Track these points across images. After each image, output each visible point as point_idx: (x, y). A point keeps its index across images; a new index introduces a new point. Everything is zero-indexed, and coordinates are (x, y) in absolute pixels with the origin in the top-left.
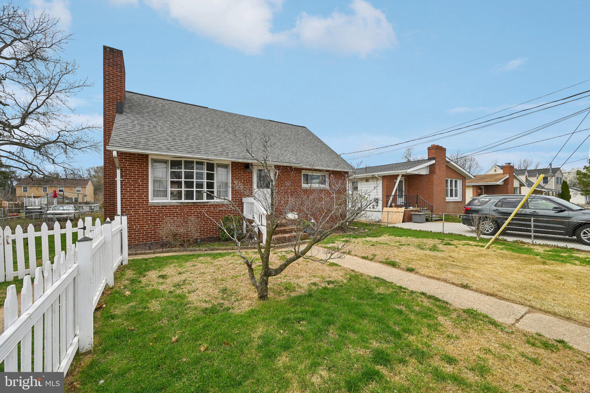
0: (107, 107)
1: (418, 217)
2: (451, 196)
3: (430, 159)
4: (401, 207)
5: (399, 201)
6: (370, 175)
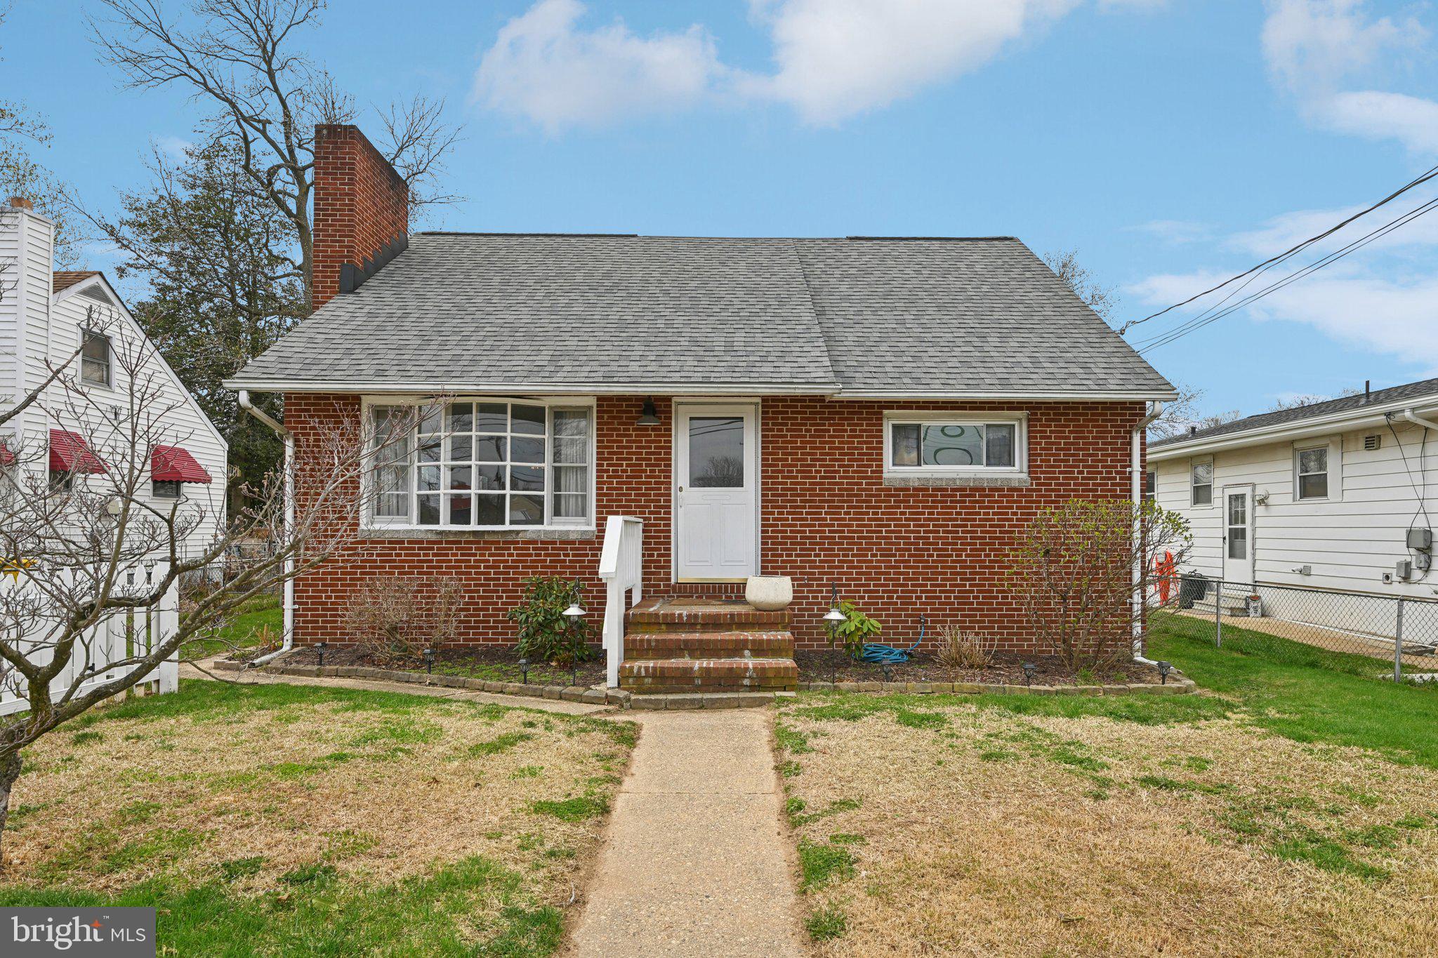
6: (1372, 413)
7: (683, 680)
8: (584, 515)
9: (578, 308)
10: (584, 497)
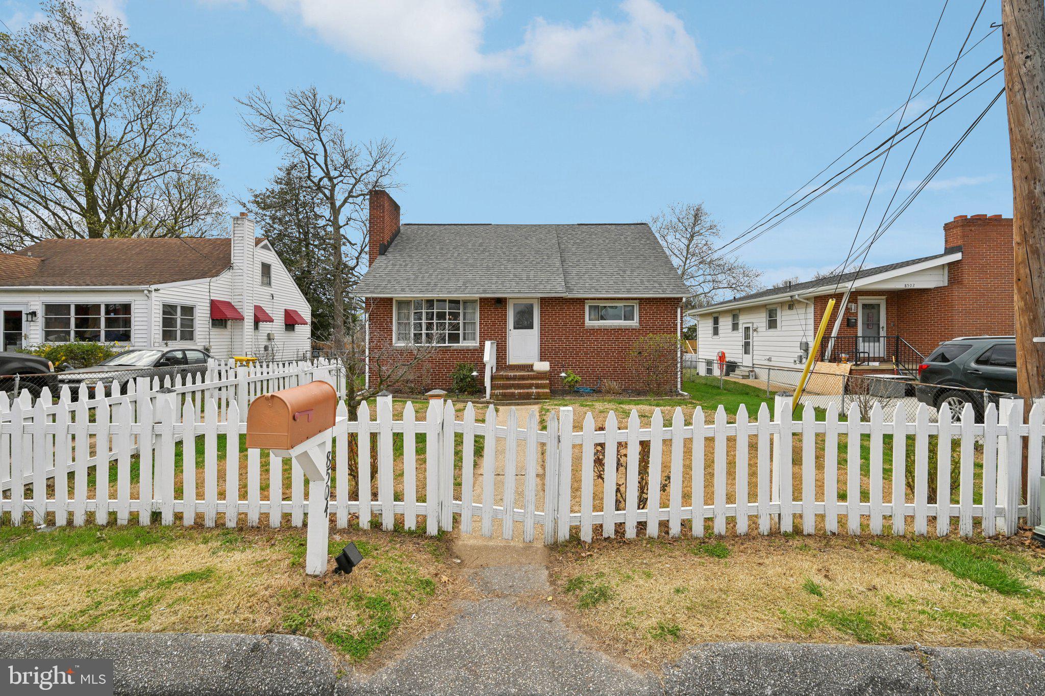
3: (949, 251)
7: (512, 396)
8: (474, 339)
9: (471, 261)
10: (474, 333)
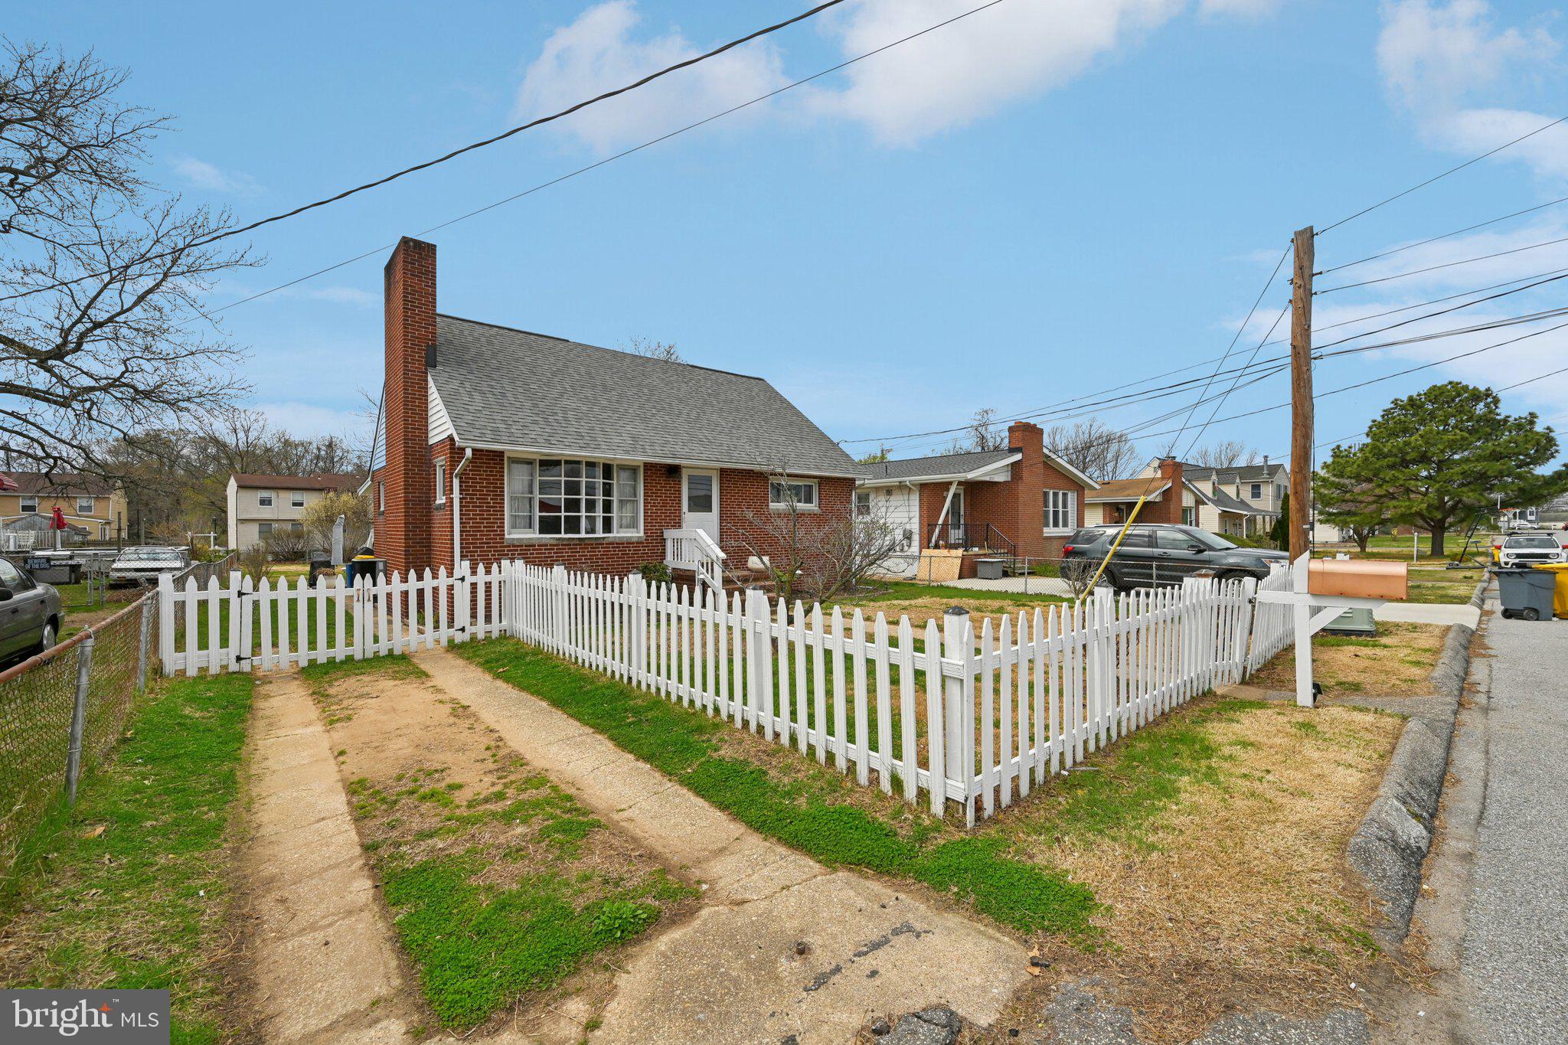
0: (410, 355)
1: (988, 568)
2: (1056, 524)
3: (1012, 450)
4: (956, 548)
5: (953, 535)
6: (893, 481)
8: (634, 527)
